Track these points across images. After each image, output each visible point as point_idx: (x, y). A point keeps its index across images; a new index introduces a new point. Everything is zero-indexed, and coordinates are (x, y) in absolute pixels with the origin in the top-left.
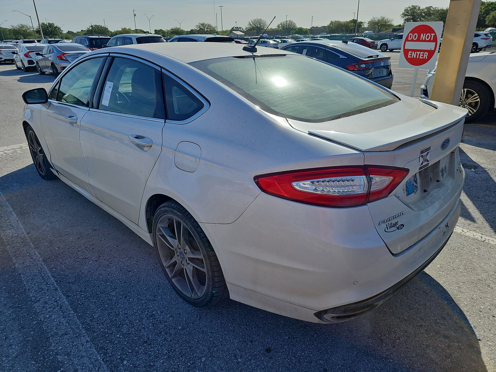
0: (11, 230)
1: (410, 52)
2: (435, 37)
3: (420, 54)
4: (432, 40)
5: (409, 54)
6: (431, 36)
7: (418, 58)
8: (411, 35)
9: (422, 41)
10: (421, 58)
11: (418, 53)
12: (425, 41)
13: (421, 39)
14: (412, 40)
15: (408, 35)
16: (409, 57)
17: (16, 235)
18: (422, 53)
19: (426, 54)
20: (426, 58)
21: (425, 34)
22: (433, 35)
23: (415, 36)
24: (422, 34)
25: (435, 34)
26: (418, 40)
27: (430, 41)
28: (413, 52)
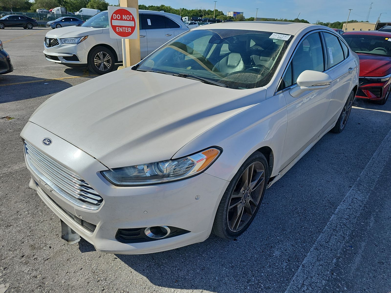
0: (357, 198)
1: (117, 28)
2: (133, 17)
3: (125, 29)
4: (131, 19)
5: (117, 29)
6: (130, 17)
7: (124, 31)
8: (115, 15)
9: (124, 20)
10: (126, 31)
11: (124, 28)
12: (127, 20)
13: (123, 19)
14: (117, 19)
15: (113, 15)
16: (117, 31)
17: (359, 192)
18: (126, 28)
19: (130, 29)
20: (131, 32)
21: (125, 16)
22: (131, 16)
23: (118, 16)
24: (123, 15)
25: (133, 16)
26: (121, 19)
27: (130, 20)
28: (120, 28)
